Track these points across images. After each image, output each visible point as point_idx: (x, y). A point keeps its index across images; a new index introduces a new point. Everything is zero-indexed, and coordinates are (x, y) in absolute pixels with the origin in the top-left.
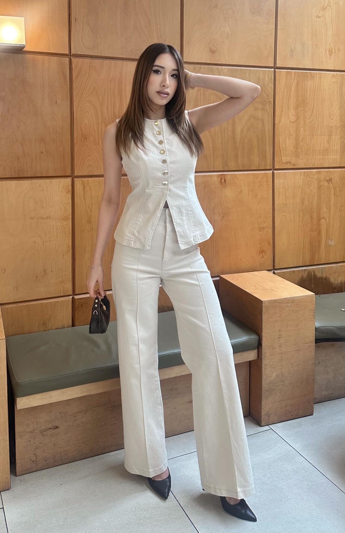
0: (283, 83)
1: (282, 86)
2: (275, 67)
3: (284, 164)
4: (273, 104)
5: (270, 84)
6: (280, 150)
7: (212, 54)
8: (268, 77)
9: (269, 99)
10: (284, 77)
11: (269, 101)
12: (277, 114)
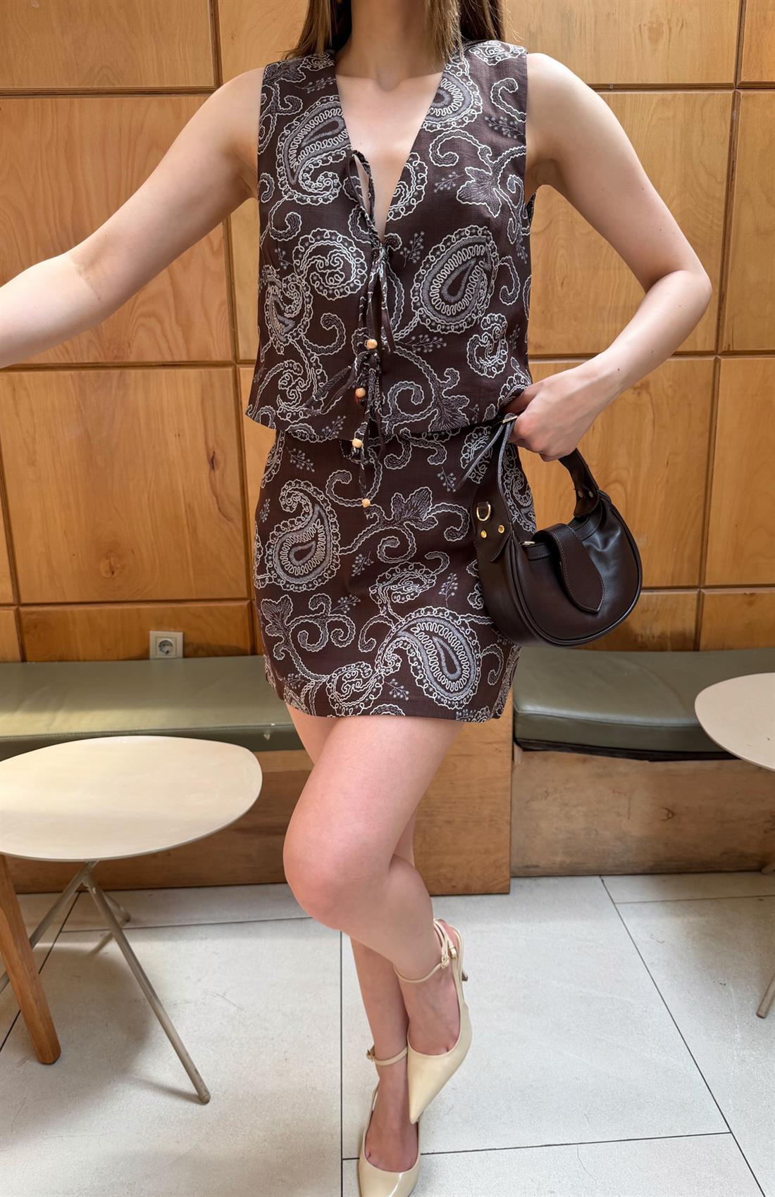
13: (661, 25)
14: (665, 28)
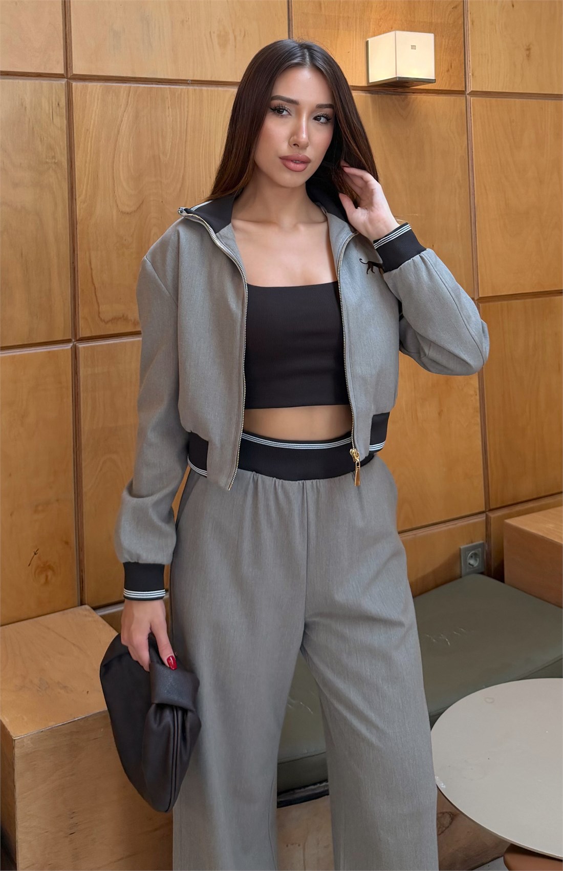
0: (93, 116)
1: (92, 123)
2: (69, 76)
3: (106, 323)
4: (68, 170)
5: (57, 120)
6: (95, 287)
8: (49, 101)
9: (53, 158)
10: (98, 100)
11: (55, 163)
12: (80, 196)
13: (227, 33)
14: (231, 36)
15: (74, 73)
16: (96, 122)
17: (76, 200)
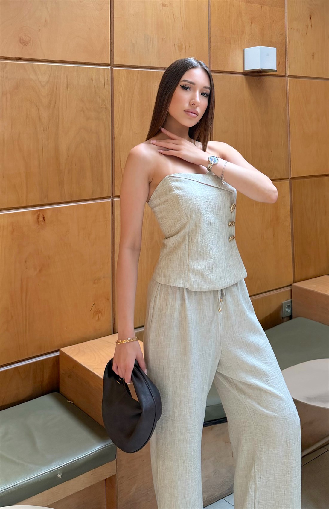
0: (122, 85)
1: (122, 88)
2: (112, 65)
4: (110, 112)
5: (106, 86)
6: (121, 170)
7: (24, 46)
8: (103, 77)
9: (105, 105)
10: (124, 77)
11: (105, 108)
12: (116, 125)
13: (182, 45)
14: (184, 46)
15: (114, 63)
16: (124, 88)
17: (114, 126)
